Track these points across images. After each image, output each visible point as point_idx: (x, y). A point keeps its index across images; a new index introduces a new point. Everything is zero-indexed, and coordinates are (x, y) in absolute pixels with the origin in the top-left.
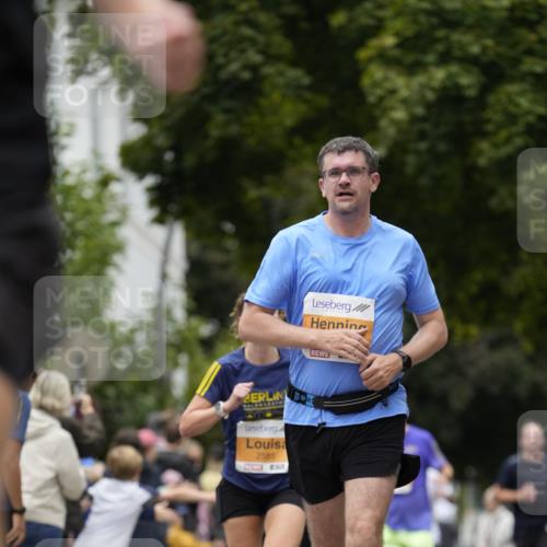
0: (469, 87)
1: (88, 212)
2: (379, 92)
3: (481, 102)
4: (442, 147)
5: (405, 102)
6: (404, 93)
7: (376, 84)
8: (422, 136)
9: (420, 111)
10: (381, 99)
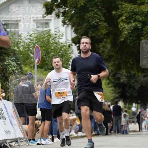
0: (140, 26)
1: (66, 51)
2: (122, 28)
3: (142, 29)
4: (135, 39)
5: (127, 30)
6: (127, 28)
7: (121, 26)
8: (131, 36)
9: (130, 31)
10: (122, 29)
